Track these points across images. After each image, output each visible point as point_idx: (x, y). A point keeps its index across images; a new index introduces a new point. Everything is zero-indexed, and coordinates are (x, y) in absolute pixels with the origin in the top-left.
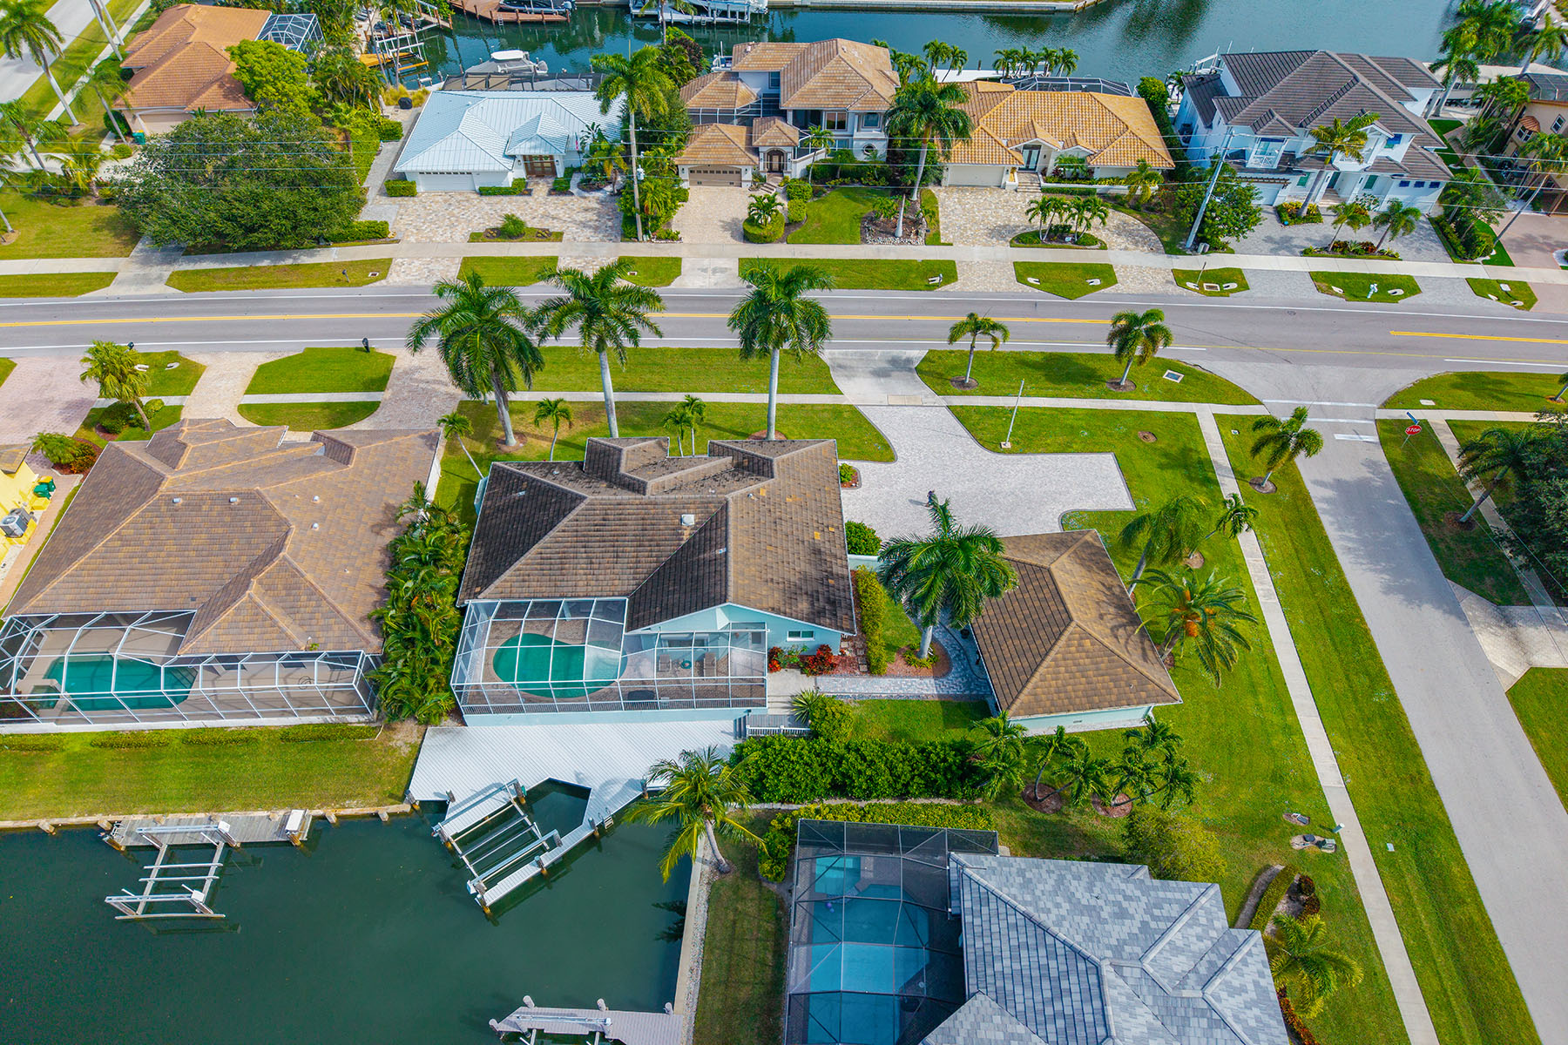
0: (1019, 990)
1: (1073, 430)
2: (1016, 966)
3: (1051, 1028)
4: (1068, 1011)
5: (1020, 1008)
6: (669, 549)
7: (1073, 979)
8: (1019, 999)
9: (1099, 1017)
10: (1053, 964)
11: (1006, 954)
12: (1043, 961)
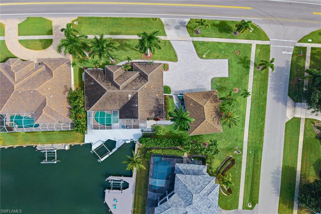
0: (181, 194)
1: (220, 51)
2: (181, 191)
3: (185, 200)
4: (187, 199)
5: (181, 196)
6: (126, 102)
7: (189, 195)
8: (181, 195)
9: (191, 201)
10: (187, 192)
11: (180, 189)
12: (185, 191)
